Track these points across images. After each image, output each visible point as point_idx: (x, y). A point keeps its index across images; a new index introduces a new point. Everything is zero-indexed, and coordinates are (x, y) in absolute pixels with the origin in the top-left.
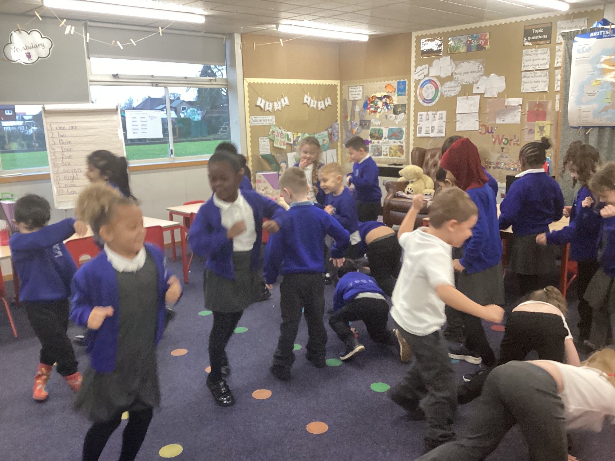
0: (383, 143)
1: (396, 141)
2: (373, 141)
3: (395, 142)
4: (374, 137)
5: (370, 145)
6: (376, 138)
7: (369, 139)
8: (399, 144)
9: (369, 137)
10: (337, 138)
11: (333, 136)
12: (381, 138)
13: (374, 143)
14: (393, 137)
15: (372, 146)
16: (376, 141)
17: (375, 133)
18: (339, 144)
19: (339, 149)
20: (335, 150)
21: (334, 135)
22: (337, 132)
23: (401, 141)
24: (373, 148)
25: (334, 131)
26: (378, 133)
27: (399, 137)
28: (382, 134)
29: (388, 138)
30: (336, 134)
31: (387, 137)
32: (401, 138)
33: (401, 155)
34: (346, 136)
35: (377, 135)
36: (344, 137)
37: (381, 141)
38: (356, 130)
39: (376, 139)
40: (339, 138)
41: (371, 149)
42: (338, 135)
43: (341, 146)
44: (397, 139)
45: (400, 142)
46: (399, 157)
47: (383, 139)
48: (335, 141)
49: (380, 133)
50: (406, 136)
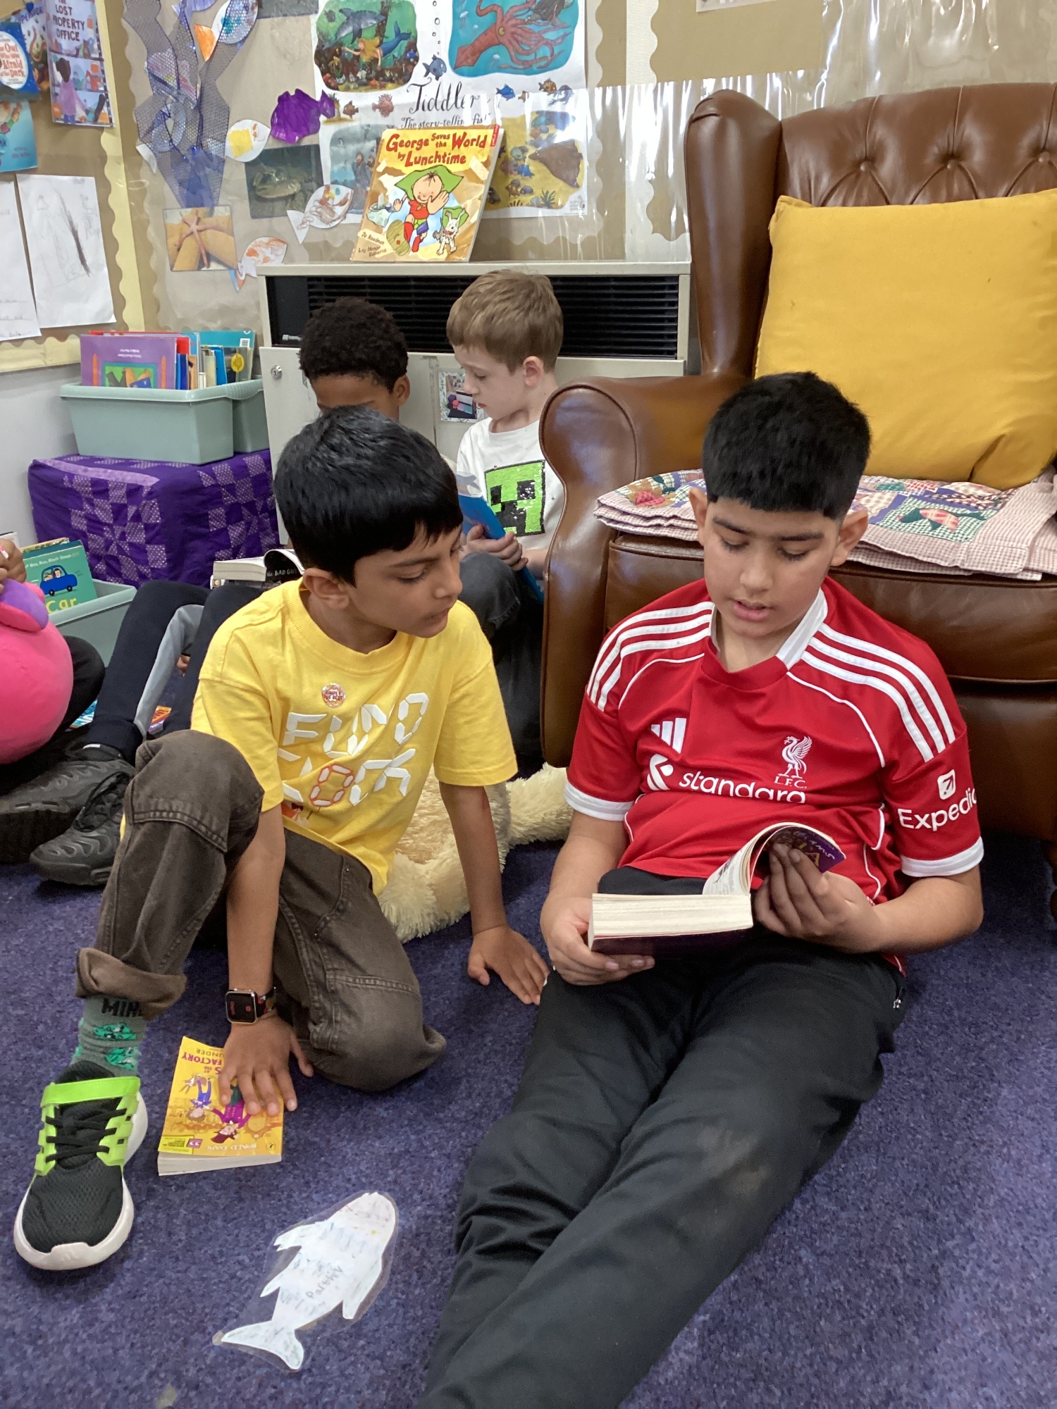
0: (420, 105)
1: (516, 81)
2: (343, 98)
3: (507, 92)
4: (350, 66)
5: (326, 133)
6: (361, 74)
7: (317, 87)
8: (541, 101)
9: (317, 70)
10: (91, 100)
11: (59, 77)
12: (402, 76)
13: (351, 110)
14: (497, 55)
15: (337, 140)
16: (366, 99)
17: (358, 34)
18: (110, 143)
19: (117, 174)
20: (91, 180)
21: (64, 67)
22: (86, 50)
23: (558, 76)
24: (352, 148)
25: (65, 44)
26: (380, 30)
27: (544, 51)
28: (409, 40)
29: (456, 68)
30: (80, 66)
31: (444, 57)
32: (557, 59)
33: (556, 185)
34: (157, 80)
35: (369, 48)
36: (143, 90)
37: (402, 96)
38: (216, 29)
39: (365, 85)
40: (103, 100)
41: (335, 158)
42: (96, 79)
43: (130, 155)
44: (528, 69)
45: (549, 87)
46: (548, 203)
47: (419, 72)
48: (80, 113)
49: (390, 33)
50: (597, 35)
